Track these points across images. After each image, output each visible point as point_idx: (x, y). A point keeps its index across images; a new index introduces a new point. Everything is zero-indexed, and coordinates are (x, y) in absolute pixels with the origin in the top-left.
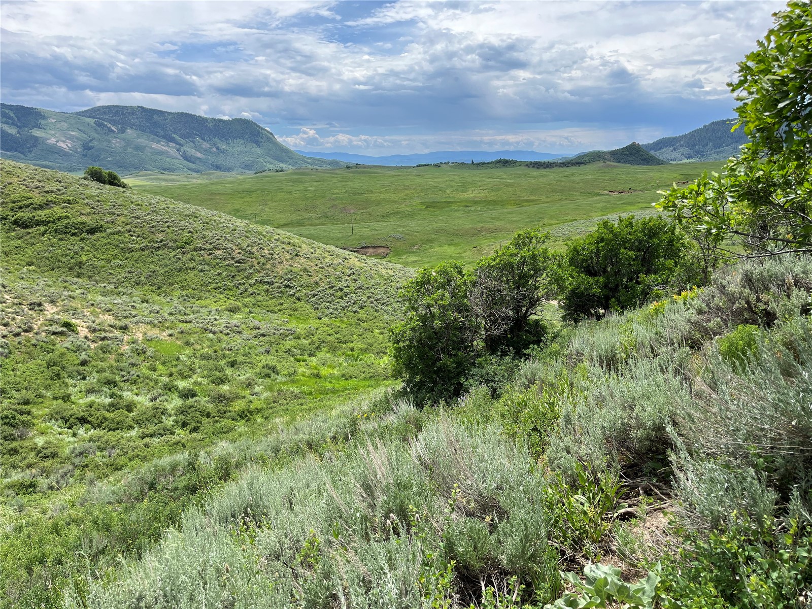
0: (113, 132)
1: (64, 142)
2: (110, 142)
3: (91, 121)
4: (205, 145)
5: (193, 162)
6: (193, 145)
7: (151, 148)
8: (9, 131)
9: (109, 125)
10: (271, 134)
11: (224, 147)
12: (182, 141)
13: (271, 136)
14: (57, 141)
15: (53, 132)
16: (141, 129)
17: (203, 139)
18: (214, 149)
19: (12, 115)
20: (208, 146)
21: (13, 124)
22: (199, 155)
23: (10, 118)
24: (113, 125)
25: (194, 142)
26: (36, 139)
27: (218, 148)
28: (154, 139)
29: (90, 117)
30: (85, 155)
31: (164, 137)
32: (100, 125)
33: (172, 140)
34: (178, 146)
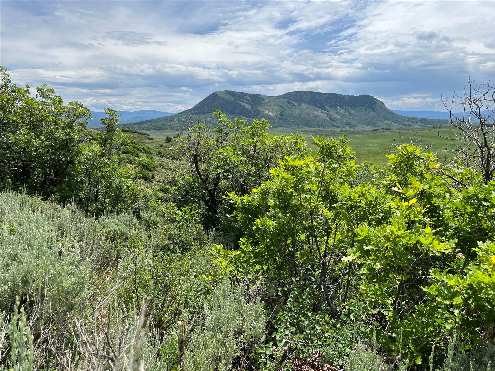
0: (295, 106)
1: (272, 112)
2: (293, 111)
3: (285, 100)
4: (342, 111)
5: (335, 122)
6: (336, 111)
7: (313, 114)
8: (248, 107)
9: (293, 102)
10: (383, 103)
11: (353, 112)
12: (330, 109)
13: (382, 104)
14: (269, 112)
15: (267, 107)
16: (309, 103)
17: (342, 108)
18: (347, 113)
19: (249, 99)
20: (344, 111)
21: (249, 104)
22: (338, 117)
23: (248, 100)
24: (295, 102)
25: (336, 110)
26: (259, 111)
27: (349, 113)
28: (315, 109)
29: (284, 98)
30: (281, 119)
31: (320, 107)
32: (288, 102)
33: (325, 109)
34: (327, 112)
